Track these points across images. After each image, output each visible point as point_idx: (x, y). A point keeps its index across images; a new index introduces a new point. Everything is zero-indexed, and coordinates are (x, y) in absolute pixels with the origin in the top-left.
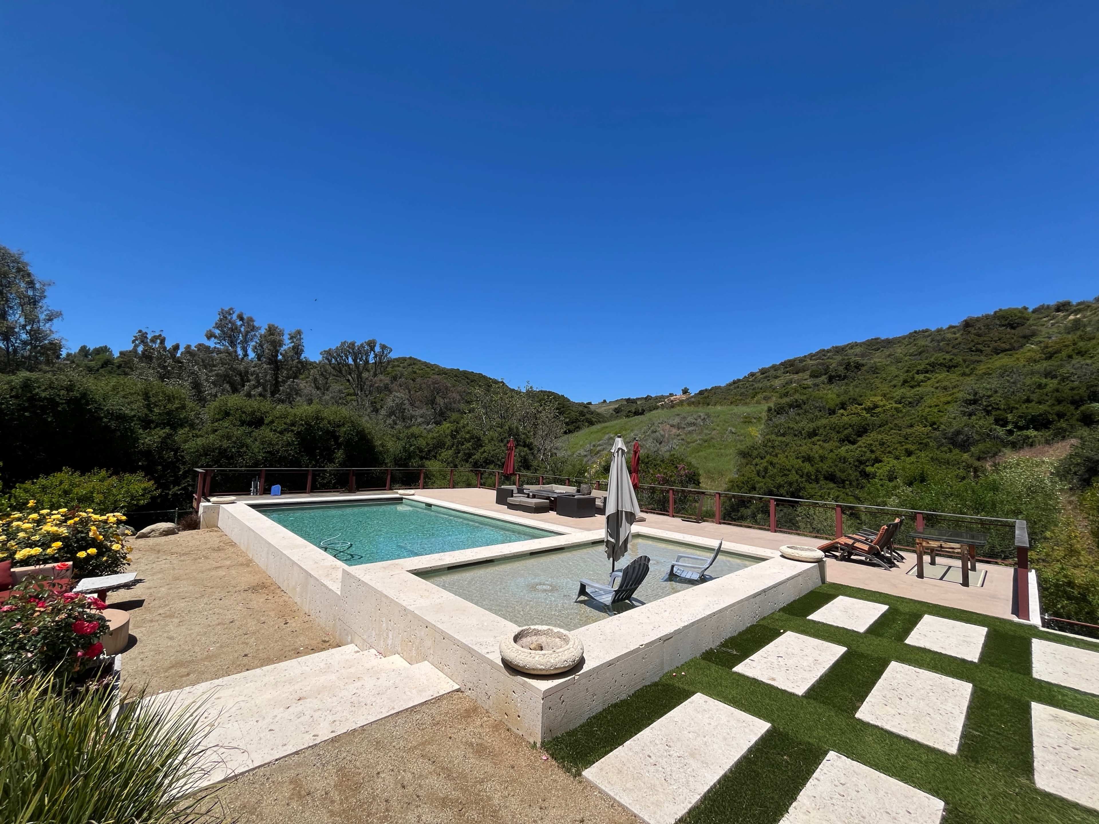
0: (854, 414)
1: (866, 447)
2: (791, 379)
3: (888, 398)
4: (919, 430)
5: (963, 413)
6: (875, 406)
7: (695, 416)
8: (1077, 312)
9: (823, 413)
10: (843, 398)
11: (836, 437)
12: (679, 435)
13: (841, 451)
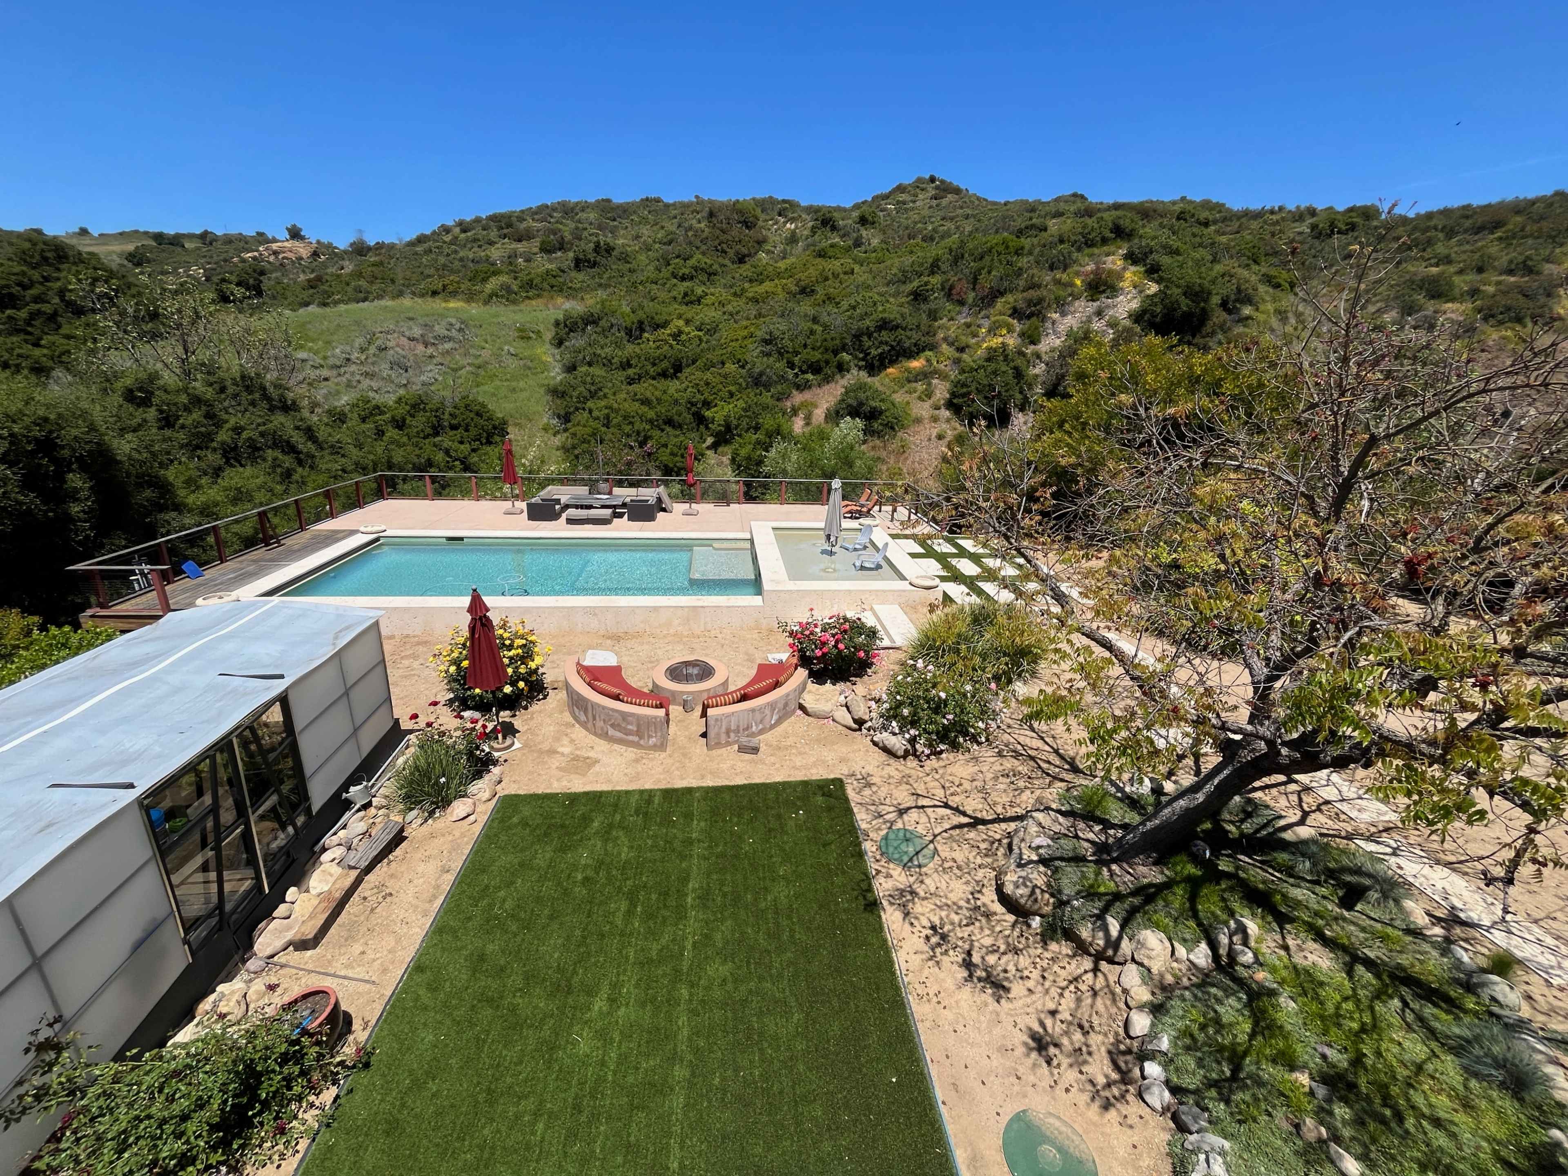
0: (662, 340)
3: (688, 322)
4: (730, 367)
5: (762, 352)
6: (680, 332)
7: (444, 323)
8: (792, 220)
9: (623, 333)
10: (641, 315)
11: (652, 371)
12: (431, 357)
13: (672, 391)
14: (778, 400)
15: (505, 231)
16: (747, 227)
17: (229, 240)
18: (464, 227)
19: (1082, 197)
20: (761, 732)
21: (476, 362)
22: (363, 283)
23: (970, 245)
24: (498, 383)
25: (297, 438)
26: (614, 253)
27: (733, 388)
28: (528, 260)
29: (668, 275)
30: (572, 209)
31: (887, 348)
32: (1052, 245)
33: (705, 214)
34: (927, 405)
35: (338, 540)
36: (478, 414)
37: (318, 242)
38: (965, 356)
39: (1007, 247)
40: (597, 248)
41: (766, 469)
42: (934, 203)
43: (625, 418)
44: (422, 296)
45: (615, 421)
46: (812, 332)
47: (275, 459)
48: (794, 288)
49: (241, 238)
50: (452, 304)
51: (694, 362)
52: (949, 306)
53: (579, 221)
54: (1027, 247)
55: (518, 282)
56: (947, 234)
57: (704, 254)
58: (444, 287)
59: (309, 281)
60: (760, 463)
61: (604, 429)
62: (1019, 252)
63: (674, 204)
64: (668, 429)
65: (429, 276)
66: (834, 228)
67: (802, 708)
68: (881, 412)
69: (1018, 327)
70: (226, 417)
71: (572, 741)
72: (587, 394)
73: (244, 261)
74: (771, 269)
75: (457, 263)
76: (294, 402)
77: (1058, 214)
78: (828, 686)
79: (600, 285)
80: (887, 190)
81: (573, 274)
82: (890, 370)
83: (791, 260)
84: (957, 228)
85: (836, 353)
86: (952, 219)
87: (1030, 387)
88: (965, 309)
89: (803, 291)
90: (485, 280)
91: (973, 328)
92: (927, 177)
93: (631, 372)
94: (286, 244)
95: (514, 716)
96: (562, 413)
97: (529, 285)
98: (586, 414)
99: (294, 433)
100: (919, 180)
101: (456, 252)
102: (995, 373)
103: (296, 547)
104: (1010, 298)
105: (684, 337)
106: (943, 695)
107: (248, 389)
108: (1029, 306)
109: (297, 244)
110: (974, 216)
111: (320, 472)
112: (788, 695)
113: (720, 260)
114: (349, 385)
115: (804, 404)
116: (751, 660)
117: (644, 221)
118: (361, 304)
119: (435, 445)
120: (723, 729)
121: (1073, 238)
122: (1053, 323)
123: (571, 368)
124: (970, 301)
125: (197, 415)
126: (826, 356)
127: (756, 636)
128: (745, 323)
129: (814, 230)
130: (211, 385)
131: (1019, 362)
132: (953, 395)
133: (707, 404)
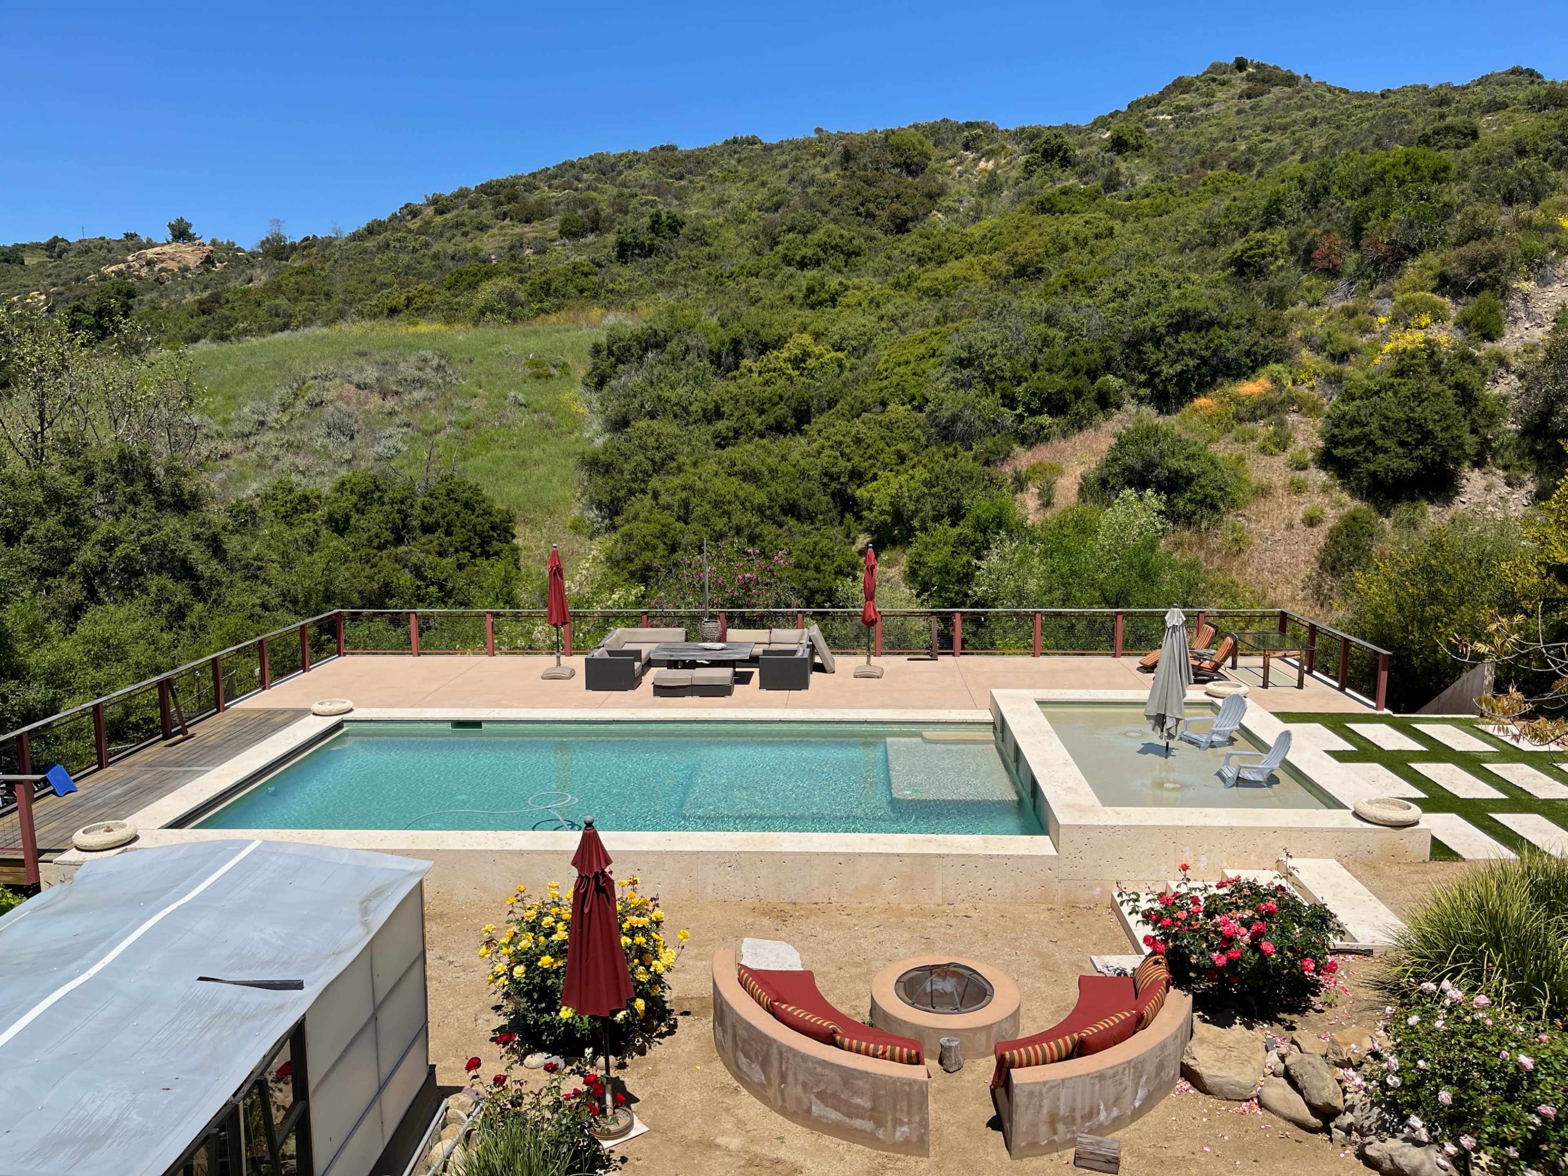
0: (775, 370)
1: (832, 447)
2: (521, 237)
3: (817, 336)
4: (897, 410)
5: (955, 380)
6: (806, 355)
7: (412, 359)
8: (989, 154)
9: (706, 362)
10: (737, 329)
11: (758, 422)
12: (392, 414)
13: (795, 456)
14: (987, 463)
15: (505, 208)
16: (910, 172)
17: (86, 249)
18: (440, 205)
19: (1531, 73)
20: (1117, 1123)
21: (463, 419)
22: (282, 302)
23: (1342, 170)
24: (499, 452)
25: (198, 555)
26: (684, 231)
27: (904, 447)
28: (541, 251)
29: (777, 260)
30: (613, 167)
31: (1192, 363)
32: (1504, 161)
33: (836, 156)
34: (1280, 461)
35: (278, 728)
36: (467, 505)
37: (214, 243)
38: (1348, 369)
39: (1416, 169)
40: (655, 225)
41: (979, 591)
42: (1247, 103)
43: (716, 505)
44: (374, 316)
45: (698, 511)
46: (1046, 342)
47: (161, 589)
48: (1005, 269)
49: (104, 244)
50: (424, 327)
51: (832, 403)
52: (1308, 280)
53: (624, 185)
54: (1454, 167)
55: (527, 287)
56: (1277, 156)
57: (835, 221)
58: (409, 300)
59: (200, 302)
60: (966, 578)
61: (680, 525)
62: (1440, 174)
63: (780, 146)
64: (792, 522)
65: (384, 285)
66: (1066, 162)
67: (1189, 1074)
68: (1190, 479)
69: (1453, 309)
70: (92, 522)
71: (740, 1124)
72: (647, 466)
73: (103, 278)
74: (956, 238)
75: (428, 262)
76: (194, 496)
77: (1496, 106)
78: (1238, 1030)
79: (661, 284)
80: (1154, 91)
81: (616, 268)
82: (1201, 401)
83: (988, 222)
84: (1297, 143)
85: (1093, 375)
86: (1284, 128)
87: (1492, 417)
88: (1341, 284)
89: (1022, 272)
90: (473, 286)
91: (1361, 317)
92: (1231, 61)
93: (721, 425)
94: (166, 249)
95: (622, 1066)
96: (606, 499)
97: (546, 289)
98: (648, 500)
99: (191, 545)
100: (1215, 68)
101: (427, 245)
102: (1418, 397)
103: (213, 740)
104: (1431, 258)
105: (811, 363)
106: (1527, 1061)
107: (128, 477)
108: (1472, 271)
109: (183, 247)
110: (1328, 121)
111: (229, 610)
112: (1163, 1046)
113: (864, 229)
114: (261, 464)
115: (1039, 470)
116: (1049, 966)
117: (731, 176)
118: (280, 336)
119: (397, 560)
120: (1044, 1115)
121: (1543, 146)
122: (1526, 299)
123: (620, 424)
124: (1351, 268)
125: (52, 522)
126: (1075, 382)
127: (1045, 916)
128: (920, 333)
129: (1028, 169)
130: (73, 472)
131: (1465, 374)
132: (1333, 441)
133: (858, 476)
